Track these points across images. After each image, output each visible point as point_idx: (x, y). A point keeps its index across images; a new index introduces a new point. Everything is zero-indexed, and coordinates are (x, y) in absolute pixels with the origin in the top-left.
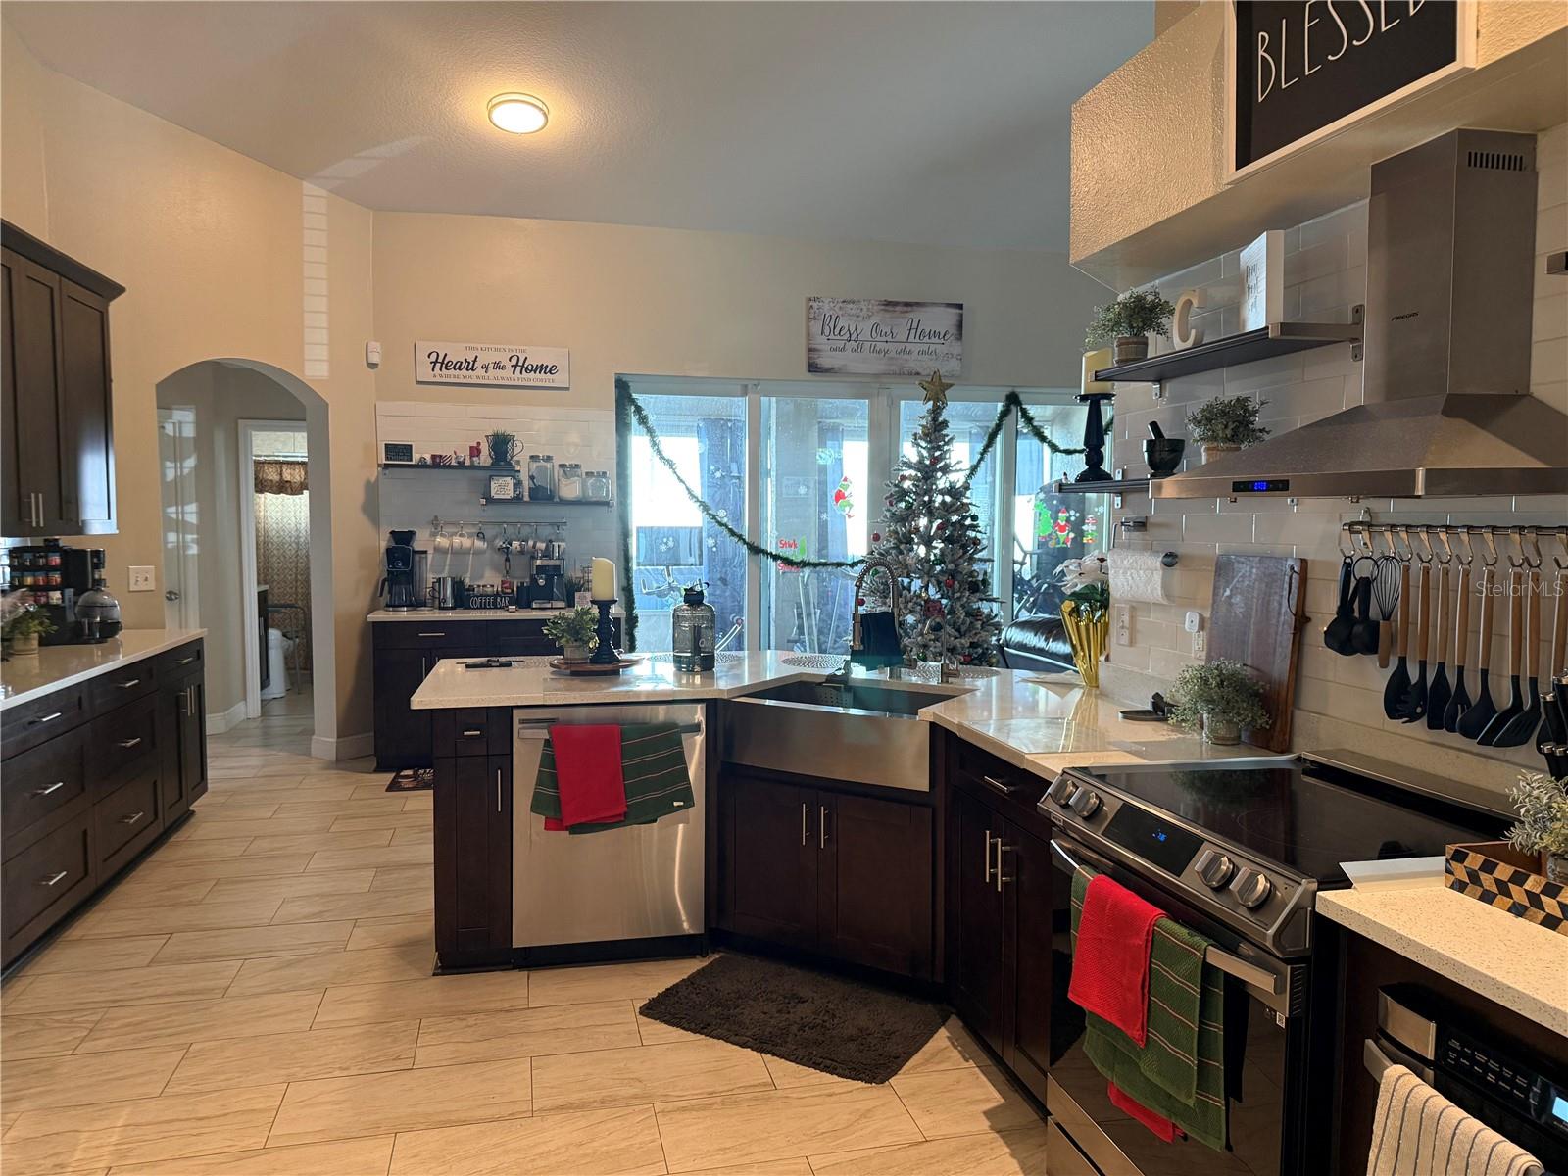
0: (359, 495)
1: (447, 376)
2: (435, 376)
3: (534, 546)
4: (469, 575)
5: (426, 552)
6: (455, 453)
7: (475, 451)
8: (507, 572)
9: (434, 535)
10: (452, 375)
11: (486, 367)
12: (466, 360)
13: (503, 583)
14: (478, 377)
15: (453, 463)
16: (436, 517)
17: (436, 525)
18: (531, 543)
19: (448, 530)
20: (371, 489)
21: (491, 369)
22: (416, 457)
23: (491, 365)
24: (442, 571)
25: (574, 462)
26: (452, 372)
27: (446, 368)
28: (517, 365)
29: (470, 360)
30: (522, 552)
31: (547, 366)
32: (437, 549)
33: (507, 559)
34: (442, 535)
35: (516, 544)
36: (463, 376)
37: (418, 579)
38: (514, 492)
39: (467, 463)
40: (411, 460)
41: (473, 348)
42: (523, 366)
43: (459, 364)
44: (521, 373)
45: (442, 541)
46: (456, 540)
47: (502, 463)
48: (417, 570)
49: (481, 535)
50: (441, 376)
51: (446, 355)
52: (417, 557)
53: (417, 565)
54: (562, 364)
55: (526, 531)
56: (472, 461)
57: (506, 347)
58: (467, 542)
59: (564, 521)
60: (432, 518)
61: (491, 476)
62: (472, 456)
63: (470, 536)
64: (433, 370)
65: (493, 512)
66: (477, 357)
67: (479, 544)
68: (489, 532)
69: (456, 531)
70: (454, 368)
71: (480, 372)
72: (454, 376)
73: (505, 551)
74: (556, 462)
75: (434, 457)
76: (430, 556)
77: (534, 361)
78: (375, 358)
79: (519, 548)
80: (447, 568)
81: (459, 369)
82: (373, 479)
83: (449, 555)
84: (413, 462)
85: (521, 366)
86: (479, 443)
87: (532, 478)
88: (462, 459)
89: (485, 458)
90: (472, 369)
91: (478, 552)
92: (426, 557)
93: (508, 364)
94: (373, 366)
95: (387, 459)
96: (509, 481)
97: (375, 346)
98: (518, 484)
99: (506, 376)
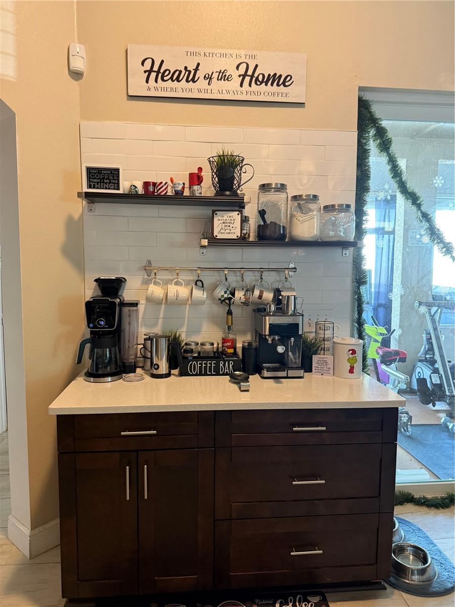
0: (59, 235)
1: (163, 89)
2: (149, 89)
3: (260, 297)
4: (184, 329)
5: (135, 304)
6: (172, 180)
7: (196, 179)
8: (229, 328)
9: (146, 282)
10: (168, 88)
11: (209, 78)
12: (186, 68)
13: (224, 341)
14: (200, 91)
15: (170, 192)
16: (149, 262)
17: (148, 269)
18: (257, 293)
19: (162, 276)
20: (74, 228)
21: (214, 80)
22: (124, 186)
23: (215, 76)
24: (155, 325)
25: (312, 192)
26: (169, 84)
27: (163, 80)
28: (244, 76)
29: (191, 68)
30: (246, 304)
31: (280, 76)
32: (149, 300)
33: (230, 313)
34: (155, 283)
35: (239, 295)
36: (182, 89)
37: (127, 338)
38: (242, 230)
39: (187, 193)
40: (118, 189)
41: (193, 54)
42: (252, 76)
43: (177, 73)
44: (250, 85)
45: (156, 291)
46: (173, 290)
47: (228, 193)
48: (125, 326)
49: (199, 283)
50: (156, 89)
51: (162, 61)
52: (126, 310)
53: (125, 320)
54: (298, 74)
55: (250, 278)
56: (192, 191)
57: (234, 52)
58: (184, 292)
59: (292, 266)
60: (144, 263)
61: (214, 212)
62: (192, 184)
63: (187, 283)
64: (147, 81)
65: (213, 256)
66: (198, 64)
67: (199, 294)
68: (209, 278)
69: (171, 277)
70: (172, 78)
71: (202, 83)
72: (172, 89)
73: (227, 302)
74: (292, 192)
75: (146, 184)
76: (141, 308)
77: (266, 69)
78: (78, 64)
79: (243, 300)
80: (160, 321)
81: (178, 80)
82: (76, 216)
83: (163, 305)
84: (121, 192)
85: (251, 77)
86: (200, 169)
87: (262, 213)
88: (180, 188)
89: (207, 188)
90: (193, 81)
91: (197, 304)
92: (137, 311)
93: (235, 75)
94: (77, 75)
95: (90, 187)
96: (236, 216)
97: (78, 48)
98: (244, 220)
99: (232, 89)
